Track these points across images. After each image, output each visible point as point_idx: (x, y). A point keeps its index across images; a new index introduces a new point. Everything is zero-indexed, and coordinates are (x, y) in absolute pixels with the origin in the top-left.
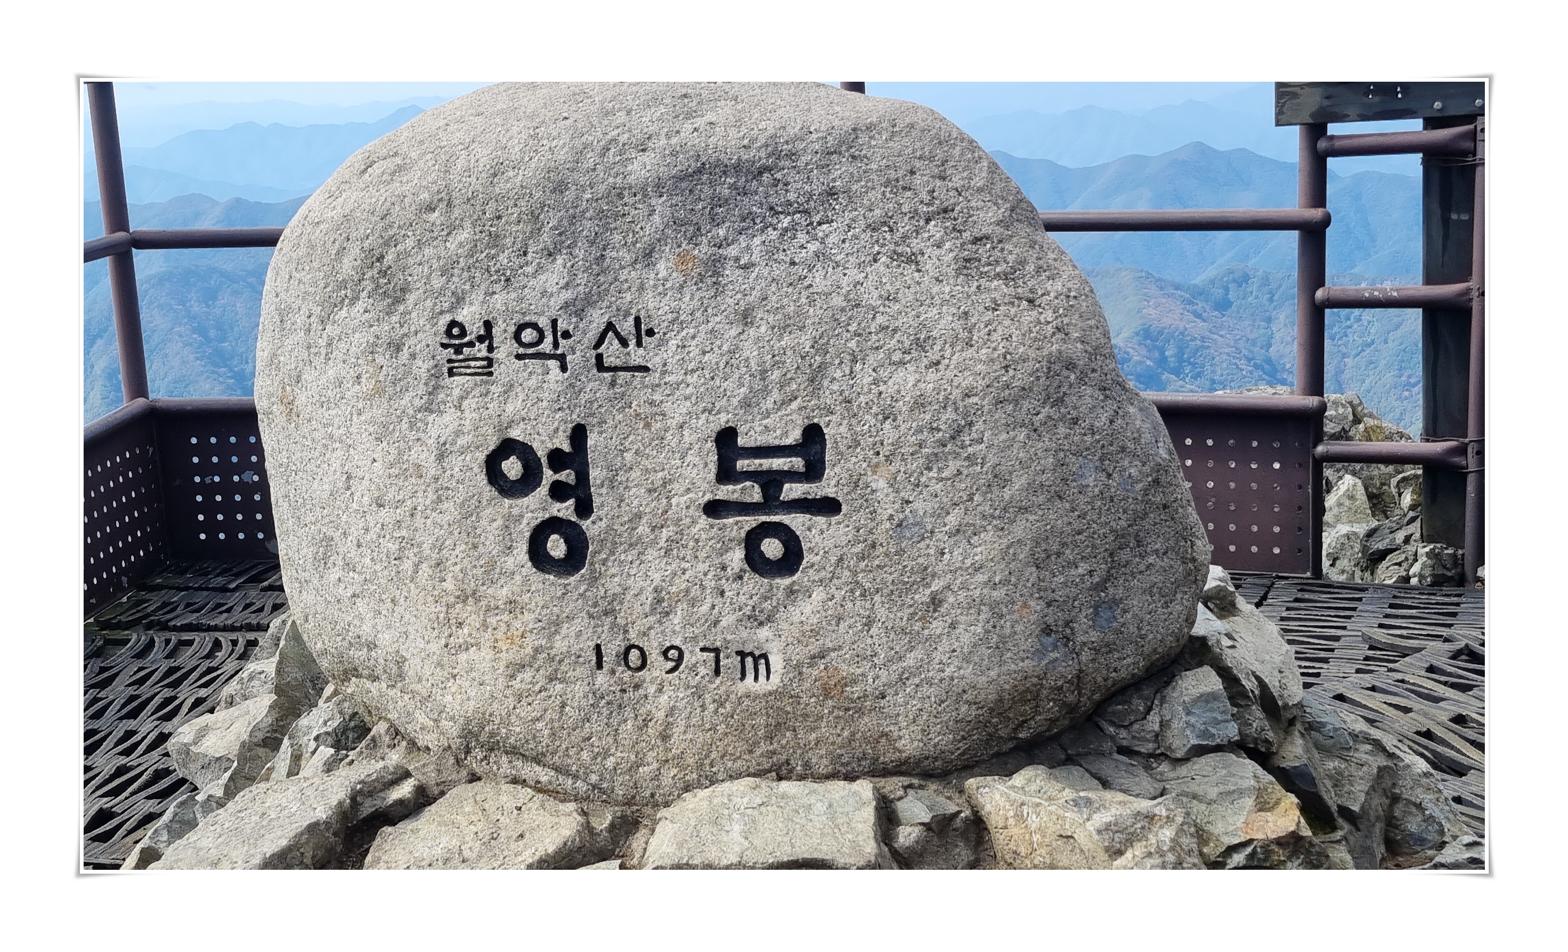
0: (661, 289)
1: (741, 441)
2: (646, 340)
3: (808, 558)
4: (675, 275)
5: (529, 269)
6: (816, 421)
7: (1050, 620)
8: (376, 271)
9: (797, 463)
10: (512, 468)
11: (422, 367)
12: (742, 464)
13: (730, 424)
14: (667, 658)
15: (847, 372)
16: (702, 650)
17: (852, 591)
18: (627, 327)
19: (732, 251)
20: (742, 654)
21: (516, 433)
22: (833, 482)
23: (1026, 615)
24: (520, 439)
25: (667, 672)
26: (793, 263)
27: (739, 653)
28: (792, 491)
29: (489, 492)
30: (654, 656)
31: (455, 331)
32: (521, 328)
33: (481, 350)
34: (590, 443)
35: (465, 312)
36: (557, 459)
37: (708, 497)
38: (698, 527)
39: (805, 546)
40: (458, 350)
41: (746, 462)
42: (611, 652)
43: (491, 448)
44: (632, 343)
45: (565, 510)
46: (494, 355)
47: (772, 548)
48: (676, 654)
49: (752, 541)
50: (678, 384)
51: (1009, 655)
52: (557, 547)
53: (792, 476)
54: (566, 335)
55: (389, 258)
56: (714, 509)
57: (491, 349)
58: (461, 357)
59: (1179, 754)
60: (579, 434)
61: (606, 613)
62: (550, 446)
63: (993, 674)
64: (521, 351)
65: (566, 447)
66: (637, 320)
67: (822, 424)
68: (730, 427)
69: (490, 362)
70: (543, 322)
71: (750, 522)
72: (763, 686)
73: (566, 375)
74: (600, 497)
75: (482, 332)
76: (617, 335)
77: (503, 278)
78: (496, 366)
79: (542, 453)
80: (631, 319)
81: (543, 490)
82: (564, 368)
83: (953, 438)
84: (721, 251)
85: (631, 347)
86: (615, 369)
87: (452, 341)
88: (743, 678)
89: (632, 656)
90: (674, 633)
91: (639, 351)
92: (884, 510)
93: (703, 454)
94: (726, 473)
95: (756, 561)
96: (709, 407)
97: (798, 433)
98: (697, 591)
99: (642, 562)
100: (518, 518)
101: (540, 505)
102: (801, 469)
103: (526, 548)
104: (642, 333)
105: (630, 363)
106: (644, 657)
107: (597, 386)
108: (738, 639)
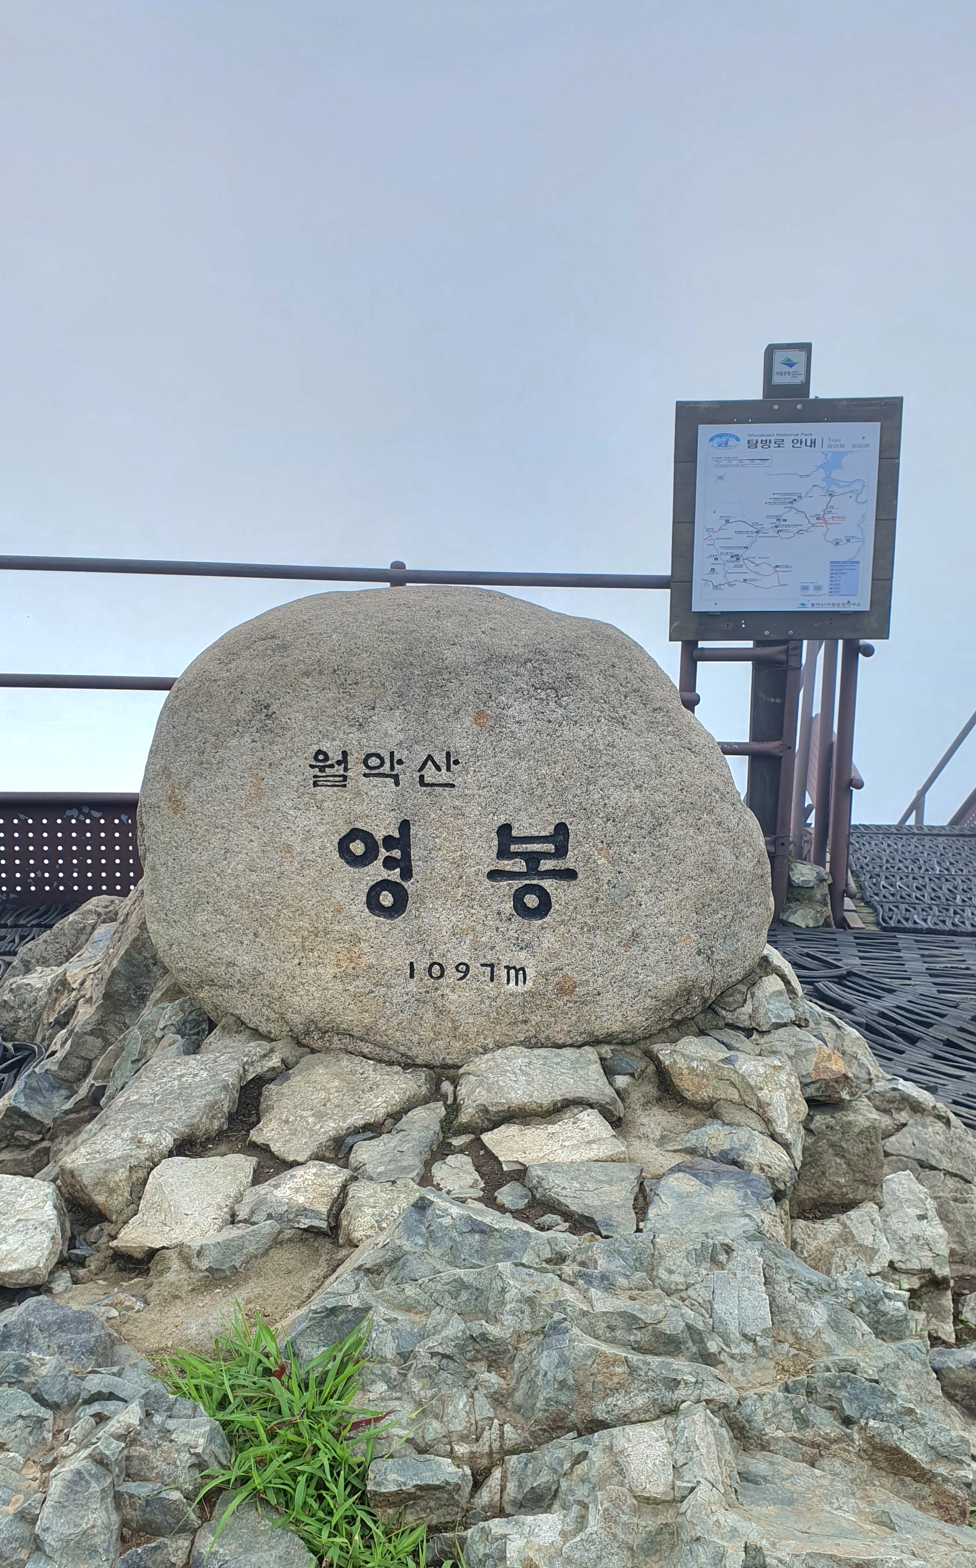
0: (465, 734)
1: (514, 833)
2: (453, 766)
3: (555, 906)
4: (474, 725)
5: (376, 719)
6: (563, 821)
7: (701, 946)
8: (266, 716)
9: (550, 848)
11: (294, 780)
12: (514, 848)
13: (507, 822)
14: (458, 970)
15: (585, 790)
16: (482, 965)
17: (582, 928)
18: (440, 759)
19: (510, 712)
20: (508, 968)
21: (359, 825)
22: (573, 860)
23: (689, 943)
24: (365, 829)
25: (458, 980)
26: (550, 721)
27: (505, 967)
28: (546, 865)
29: (341, 862)
30: (450, 970)
31: (321, 757)
32: (369, 756)
33: (340, 770)
34: (412, 832)
35: (328, 745)
36: (389, 842)
37: (493, 868)
38: (484, 886)
39: (553, 901)
40: (322, 769)
41: (517, 846)
42: (421, 966)
43: (343, 835)
44: (444, 770)
45: (395, 875)
46: (348, 774)
47: (532, 901)
48: (465, 968)
49: (518, 898)
50: (474, 795)
51: (678, 967)
52: (387, 899)
53: (547, 855)
54: (400, 762)
55: (276, 708)
56: (494, 875)
57: (346, 769)
58: (324, 774)
59: (765, 1029)
60: (405, 826)
61: (418, 942)
62: (385, 833)
63: (668, 979)
64: (367, 771)
65: (397, 835)
66: (448, 754)
67: (567, 823)
68: (507, 824)
69: (345, 778)
70: (384, 753)
71: (518, 884)
72: (521, 988)
73: (398, 788)
74: (417, 866)
75: (340, 758)
76: (434, 763)
77: (357, 723)
78: (349, 780)
79: (379, 838)
80: (444, 753)
81: (379, 862)
82: (397, 784)
83: (650, 833)
84: (504, 712)
86: (433, 785)
87: (318, 764)
88: (508, 982)
89: (436, 970)
90: (462, 953)
91: (449, 774)
92: (605, 878)
93: (489, 840)
94: (503, 853)
95: (521, 909)
96: (494, 810)
97: (551, 829)
98: (479, 928)
99: (444, 909)
100: (360, 880)
101: (376, 872)
102: (553, 851)
103: (365, 899)
104: (451, 761)
105: (442, 781)
106: (443, 970)
107: (419, 796)
108: (504, 958)
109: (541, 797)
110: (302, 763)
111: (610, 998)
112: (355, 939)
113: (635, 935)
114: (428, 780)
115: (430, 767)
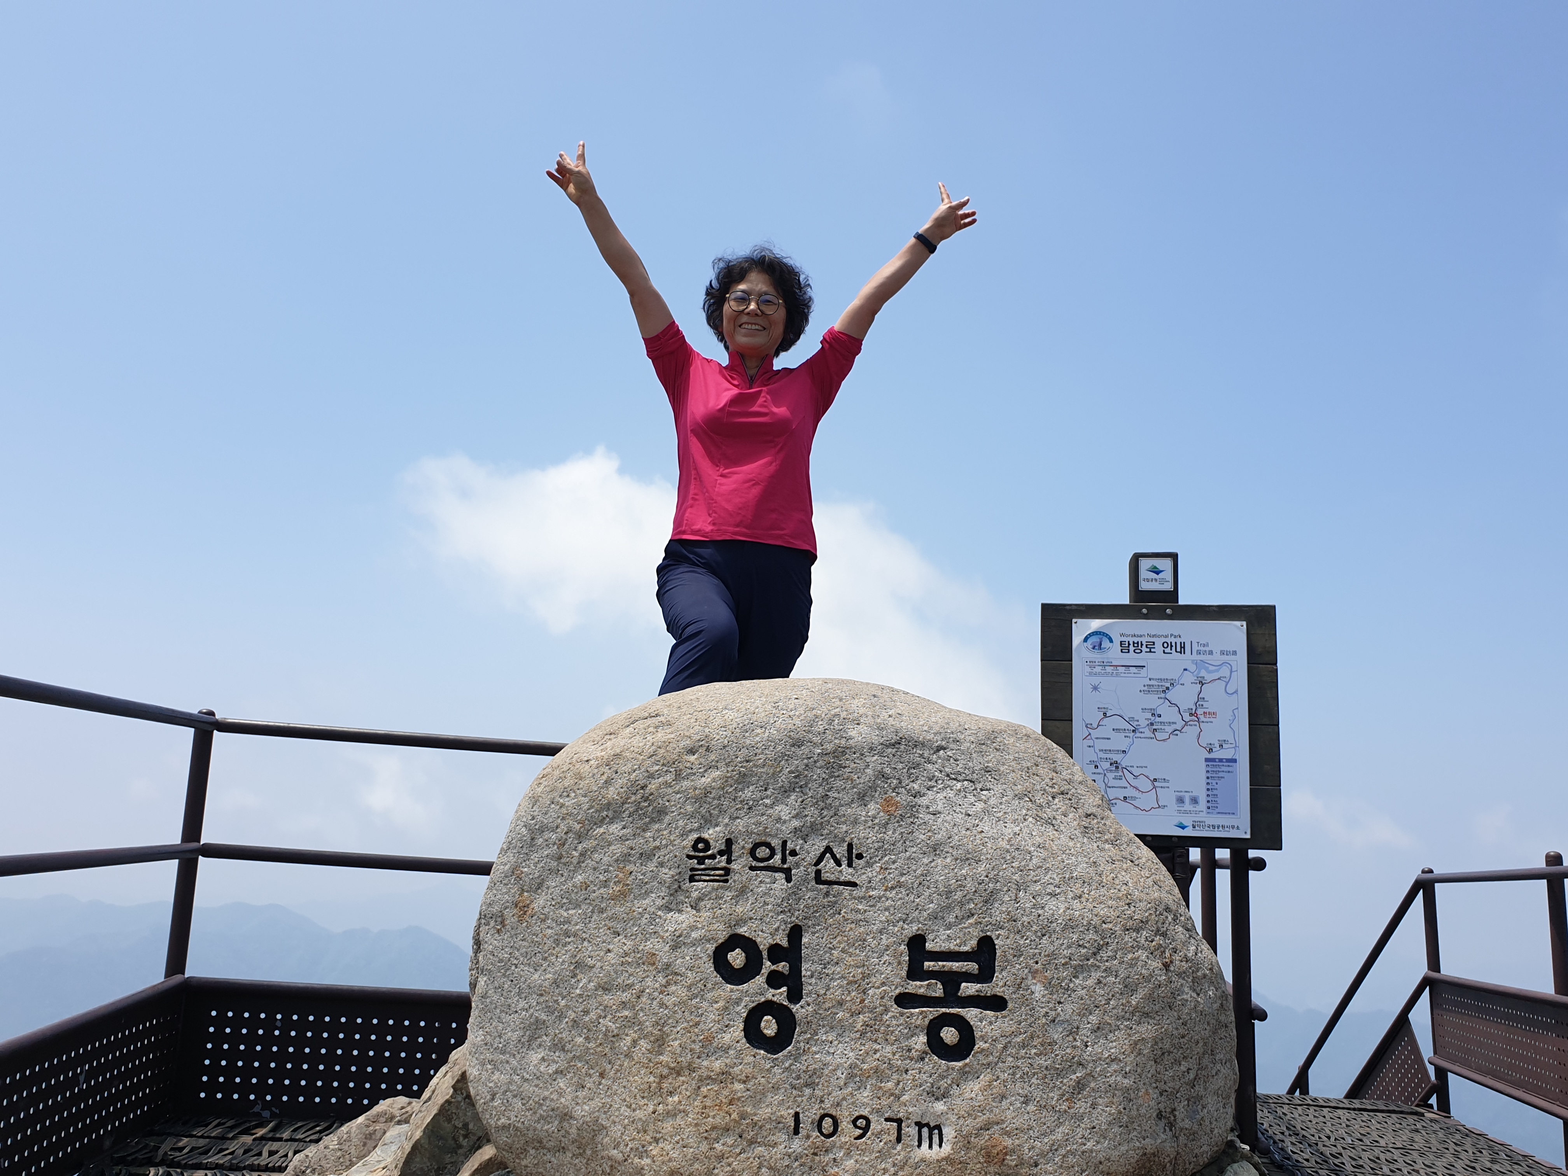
0: (870, 823)
1: (929, 946)
2: (856, 862)
3: (980, 1045)
4: (882, 814)
5: (767, 801)
6: (988, 934)
7: (1161, 1106)
8: (639, 796)
9: (972, 967)
11: (667, 874)
12: (929, 965)
13: (920, 932)
14: (856, 1127)
15: (1013, 898)
16: (887, 1120)
17: (1014, 1074)
18: (840, 851)
19: (924, 801)
20: (920, 1125)
21: (743, 930)
22: (1001, 984)
23: (1147, 1101)
24: (747, 934)
25: (856, 1139)
26: (969, 815)
27: (917, 1124)
28: (968, 989)
29: (715, 977)
30: (845, 1125)
31: (701, 846)
32: (756, 846)
33: (722, 861)
34: (805, 940)
35: (711, 832)
36: (776, 952)
37: (900, 990)
38: (890, 1014)
39: (977, 1034)
40: (701, 861)
41: (932, 963)
42: (807, 1119)
43: (720, 941)
44: (845, 863)
45: (780, 995)
46: (734, 866)
47: (949, 1035)
48: (864, 1122)
49: (933, 1029)
50: (880, 898)
51: (1135, 1133)
52: (769, 1026)
53: (968, 977)
54: (794, 853)
55: (652, 787)
56: (905, 1000)
57: (729, 861)
58: (703, 866)
60: (795, 933)
61: (807, 1085)
62: (771, 941)
63: (1123, 1148)
64: (754, 863)
65: (785, 943)
66: (850, 846)
67: (994, 937)
68: (920, 935)
69: (727, 871)
70: (776, 843)
71: (932, 1012)
72: (935, 1153)
73: (789, 885)
74: (809, 984)
75: (723, 847)
76: (834, 856)
77: (746, 807)
78: (732, 874)
79: (763, 947)
80: (846, 844)
81: (763, 977)
82: (788, 879)
83: (1095, 954)
84: (916, 800)
85: (843, 866)
86: (830, 883)
87: (697, 854)
88: (919, 1146)
89: (826, 1124)
90: (861, 1102)
91: (850, 870)
92: (1041, 1008)
93: (897, 955)
94: (915, 972)
95: (936, 1046)
96: (904, 916)
97: (974, 943)
98: (884, 1069)
99: (840, 1042)
100: (738, 1002)
101: (758, 990)
102: (976, 972)
103: (742, 1026)
104: (853, 856)
105: (842, 879)
106: (836, 1124)
107: (811, 894)
108: (915, 1111)
109: (961, 904)
110: (678, 853)
112: (726, 1078)
113: (1080, 1087)
115: (829, 864)
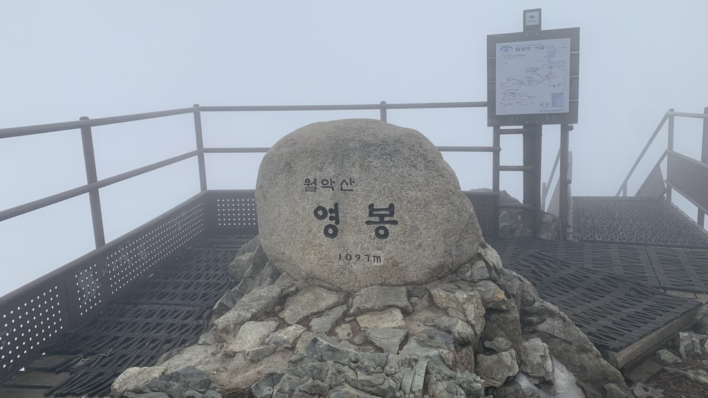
0: (356, 172)
1: (375, 207)
2: (352, 184)
3: (390, 234)
4: (360, 169)
5: (325, 167)
6: (392, 203)
7: (446, 249)
8: (288, 167)
9: (388, 213)
10: (320, 213)
11: (299, 189)
13: (372, 203)
14: (356, 257)
15: (400, 192)
16: (365, 255)
17: (400, 242)
18: (348, 181)
19: (373, 164)
21: (321, 205)
22: (396, 217)
23: (441, 248)
25: (356, 261)
26: (387, 167)
27: (373, 256)
28: (387, 219)
29: (315, 218)
30: (353, 257)
31: (307, 181)
32: (323, 180)
33: (314, 185)
34: (339, 207)
35: (310, 177)
36: (331, 211)
37: (367, 220)
38: (364, 227)
39: (390, 231)
40: (308, 185)
41: (376, 212)
42: (343, 255)
43: (315, 208)
45: (333, 223)
47: (382, 232)
48: (358, 256)
49: (377, 230)
50: (360, 194)
51: (437, 257)
52: (331, 231)
53: (387, 215)
54: (334, 182)
55: (292, 164)
56: (368, 223)
57: (316, 185)
58: (309, 187)
59: (476, 281)
60: (336, 205)
61: (342, 247)
62: (329, 208)
63: (433, 262)
64: (323, 186)
65: (333, 208)
66: (350, 179)
67: (394, 204)
69: (316, 188)
70: (328, 179)
71: (376, 226)
72: (379, 264)
73: (333, 192)
74: (341, 220)
75: (314, 181)
76: (346, 182)
77: (319, 169)
79: (327, 209)
81: (328, 218)
82: (333, 190)
83: (424, 207)
84: (370, 164)
85: (349, 185)
86: (345, 190)
87: (306, 183)
88: (374, 262)
89: (348, 257)
90: (358, 251)
91: (351, 186)
92: (409, 223)
93: (365, 210)
94: (371, 215)
95: (378, 235)
96: (367, 199)
97: (388, 206)
98: (363, 242)
99: (351, 235)
100: (322, 225)
101: (327, 221)
103: (323, 231)
104: (352, 182)
105: (348, 189)
106: (351, 257)
107: (341, 194)
108: (373, 253)
109: (384, 195)
110: (301, 183)
111: (411, 268)
112: (320, 245)
113: (420, 245)
114: (343, 189)
115: (344, 184)
